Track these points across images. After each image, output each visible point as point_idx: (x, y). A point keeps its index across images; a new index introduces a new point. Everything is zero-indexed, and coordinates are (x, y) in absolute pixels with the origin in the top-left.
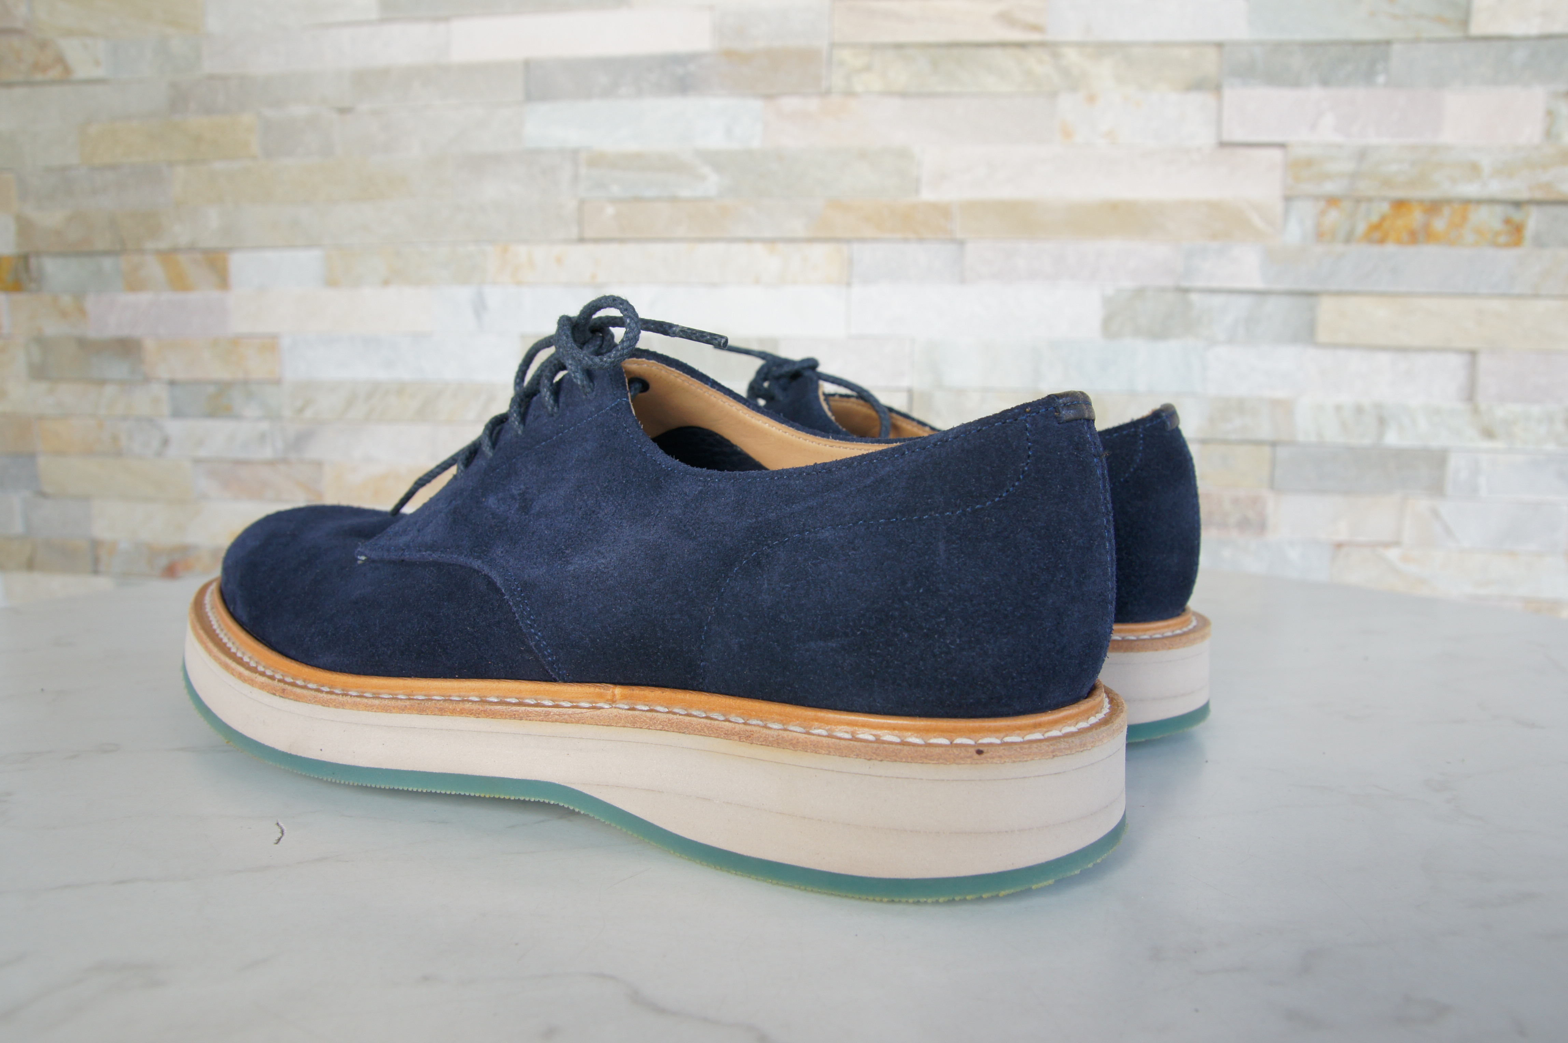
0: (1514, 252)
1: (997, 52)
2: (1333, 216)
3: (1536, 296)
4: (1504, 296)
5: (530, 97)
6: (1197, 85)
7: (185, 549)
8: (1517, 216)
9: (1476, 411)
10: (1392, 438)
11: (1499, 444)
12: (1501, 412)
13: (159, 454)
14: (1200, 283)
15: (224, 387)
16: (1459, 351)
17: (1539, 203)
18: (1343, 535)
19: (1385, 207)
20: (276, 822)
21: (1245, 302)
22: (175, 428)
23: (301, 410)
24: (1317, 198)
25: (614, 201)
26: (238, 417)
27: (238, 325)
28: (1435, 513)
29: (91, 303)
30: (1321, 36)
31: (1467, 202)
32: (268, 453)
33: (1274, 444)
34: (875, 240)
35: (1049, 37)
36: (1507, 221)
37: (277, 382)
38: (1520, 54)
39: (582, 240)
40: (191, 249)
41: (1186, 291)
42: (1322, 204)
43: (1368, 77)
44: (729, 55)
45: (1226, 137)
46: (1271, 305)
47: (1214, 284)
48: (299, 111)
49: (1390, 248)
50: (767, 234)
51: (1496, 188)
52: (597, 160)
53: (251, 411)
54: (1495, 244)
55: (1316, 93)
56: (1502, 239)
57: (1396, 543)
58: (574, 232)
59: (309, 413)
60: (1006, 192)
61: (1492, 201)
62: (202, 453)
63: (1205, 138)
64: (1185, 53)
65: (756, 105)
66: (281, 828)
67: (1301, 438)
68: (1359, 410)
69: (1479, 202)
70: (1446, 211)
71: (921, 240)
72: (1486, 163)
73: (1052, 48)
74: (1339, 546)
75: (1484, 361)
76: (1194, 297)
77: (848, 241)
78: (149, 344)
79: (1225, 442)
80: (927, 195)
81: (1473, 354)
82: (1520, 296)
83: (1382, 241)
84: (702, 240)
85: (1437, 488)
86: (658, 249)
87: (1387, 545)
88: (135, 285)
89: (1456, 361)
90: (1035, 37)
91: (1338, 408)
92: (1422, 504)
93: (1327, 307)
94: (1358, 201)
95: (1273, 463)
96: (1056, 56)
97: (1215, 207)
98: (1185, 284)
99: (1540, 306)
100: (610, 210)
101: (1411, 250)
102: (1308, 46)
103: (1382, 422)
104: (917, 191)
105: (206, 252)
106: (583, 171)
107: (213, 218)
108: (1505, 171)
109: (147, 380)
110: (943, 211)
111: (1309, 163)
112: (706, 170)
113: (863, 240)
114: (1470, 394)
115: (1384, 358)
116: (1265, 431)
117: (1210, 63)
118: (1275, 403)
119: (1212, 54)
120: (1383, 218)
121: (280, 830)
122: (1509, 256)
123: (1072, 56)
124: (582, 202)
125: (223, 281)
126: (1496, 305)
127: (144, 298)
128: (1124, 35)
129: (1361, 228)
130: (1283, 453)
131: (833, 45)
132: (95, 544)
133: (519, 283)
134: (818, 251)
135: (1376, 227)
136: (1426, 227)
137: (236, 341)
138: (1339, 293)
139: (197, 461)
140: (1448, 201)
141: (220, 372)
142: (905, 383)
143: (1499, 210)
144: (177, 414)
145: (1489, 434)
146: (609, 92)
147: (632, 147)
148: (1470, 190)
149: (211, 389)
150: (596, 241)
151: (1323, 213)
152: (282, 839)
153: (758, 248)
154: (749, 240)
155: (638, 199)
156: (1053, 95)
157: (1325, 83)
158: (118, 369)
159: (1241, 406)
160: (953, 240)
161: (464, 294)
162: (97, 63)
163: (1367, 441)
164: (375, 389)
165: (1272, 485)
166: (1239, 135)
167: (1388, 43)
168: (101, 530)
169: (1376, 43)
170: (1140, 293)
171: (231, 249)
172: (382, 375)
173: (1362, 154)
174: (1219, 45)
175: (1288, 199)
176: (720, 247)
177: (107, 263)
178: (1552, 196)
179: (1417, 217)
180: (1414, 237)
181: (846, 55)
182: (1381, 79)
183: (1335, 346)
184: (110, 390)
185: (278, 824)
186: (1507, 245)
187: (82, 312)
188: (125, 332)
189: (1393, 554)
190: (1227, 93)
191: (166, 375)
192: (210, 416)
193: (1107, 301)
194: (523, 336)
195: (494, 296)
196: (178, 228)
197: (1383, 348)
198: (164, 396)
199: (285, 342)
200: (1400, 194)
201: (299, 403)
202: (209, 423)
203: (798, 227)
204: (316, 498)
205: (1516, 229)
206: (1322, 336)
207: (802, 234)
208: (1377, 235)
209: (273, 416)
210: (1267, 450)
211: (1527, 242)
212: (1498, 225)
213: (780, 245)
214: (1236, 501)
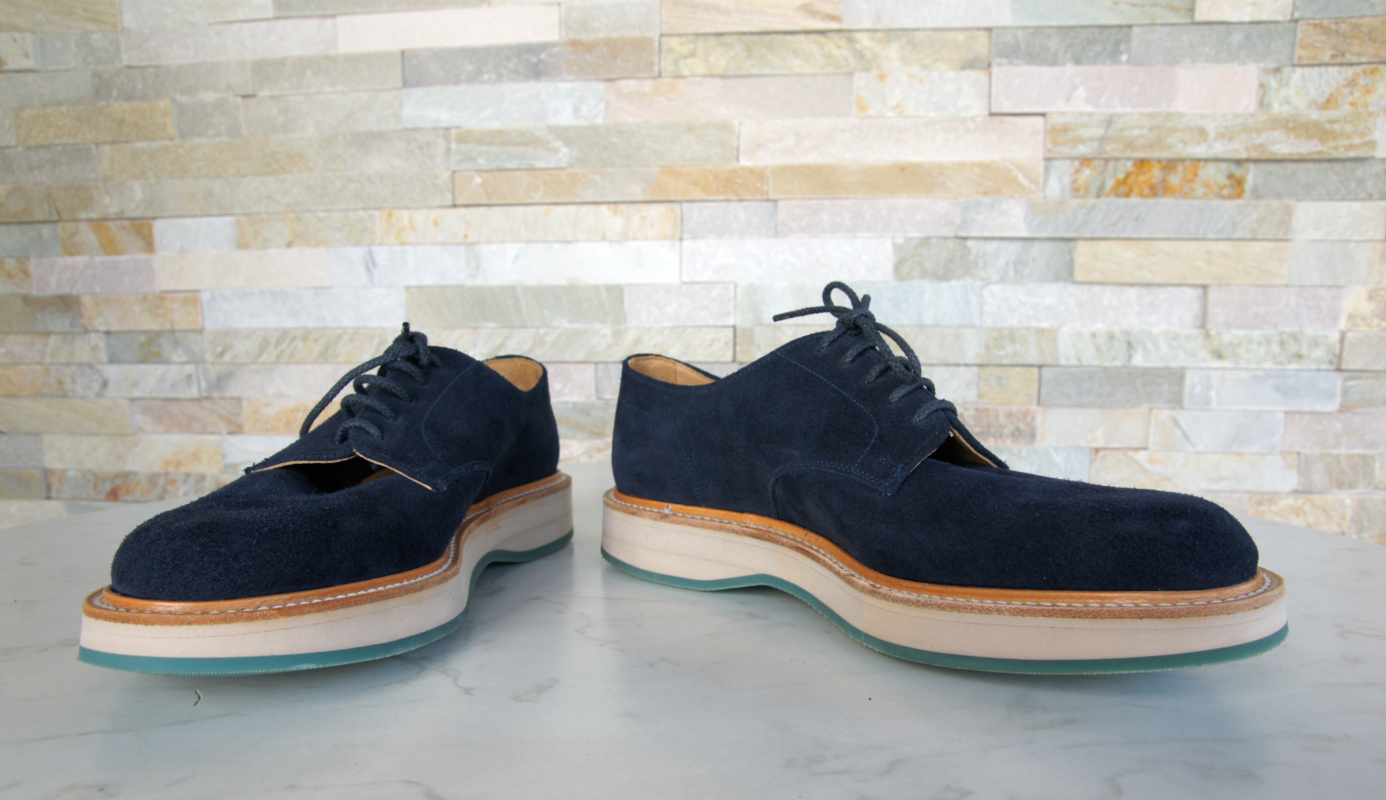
0: (1237, 202)
1: (802, 38)
2: (1087, 172)
3: (1254, 239)
4: (1228, 239)
5: (406, 84)
6: (970, 65)
7: (126, 475)
8: (1238, 172)
9: (1207, 336)
10: (1138, 360)
11: (1227, 364)
12: (1227, 337)
13: (99, 395)
14: (976, 233)
15: (154, 336)
16: (1193, 286)
17: (1255, 161)
18: (1100, 443)
19: (1129, 164)
21: (1015, 246)
22: (111, 372)
23: (221, 354)
24: (1072, 159)
25: (480, 171)
26: (167, 362)
27: (164, 283)
28: (1176, 422)
29: (32, 265)
30: (1073, 22)
31: (1197, 161)
32: (194, 392)
33: (1040, 367)
34: (702, 201)
35: (844, 26)
36: (1230, 176)
37: (201, 331)
38: (1237, 37)
39: (455, 206)
40: (119, 217)
41: (964, 239)
42: (1077, 164)
43: (1114, 56)
44: (574, 44)
45: (994, 110)
46: (1036, 249)
47: (986, 234)
48: (209, 97)
49: (1134, 200)
50: (611, 198)
51: (1219, 149)
52: (465, 137)
53: (178, 356)
54: (1222, 197)
55: (1070, 69)
56: (1226, 192)
57: (1145, 449)
58: (448, 199)
59: (227, 358)
60: (811, 159)
61: (1217, 160)
62: (137, 393)
63: (978, 109)
64: (961, 37)
65: (600, 87)
67: (1063, 361)
68: (1111, 337)
69: (1207, 160)
70: (1180, 168)
71: (740, 200)
72: (1211, 128)
73: (847, 34)
74: (1097, 450)
75: (1213, 294)
76: (970, 244)
77: (680, 202)
78: (87, 300)
79: (1000, 365)
80: (745, 162)
81: (1205, 288)
82: (1241, 240)
83: (1127, 194)
84: (557, 203)
85: (1177, 401)
86: (520, 211)
87: (1137, 449)
88: (71, 250)
89: (1191, 295)
90: (834, 25)
91: (1094, 335)
92: (1164, 414)
93: (1082, 250)
94: (1107, 160)
95: (1040, 382)
96: (850, 41)
97: (986, 167)
98: (962, 234)
99: (1258, 247)
100: (478, 180)
101: (1151, 201)
102: (1062, 30)
103: (1130, 346)
104: (737, 159)
105: (133, 219)
106: (454, 146)
107: (138, 191)
108: (1227, 134)
109: (86, 331)
110: (759, 174)
111: (1065, 129)
112: (558, 144)
113: (692, 201)
114: (1203, 322)
115: (1132, 293)
116: (1032, 356)
117: (981, 45)
118: (1041, 332)
119: (983, 37)
120: (1128, 175)
122: (1231, 205)
123: (864, 40)
124: (454, 173)
125: (149, 246)
126: (1221, 246)
127: (81, 260)
128: (908, 24)
129: (1110, 183)
130: (1048, 374)
131: (662, 35)
132: (47, 473)
133: (403, 244)
134: (654, 211)
135: (1124, 182)
136: (1164, 182)
137: (163, 296)
138: (1092, 239)
139: (132, 400)
140: (1182, 160)
141: (150, 324)
142: (731, 322)
143: (1223, 166)
144: (113, 360)
145: (1218, 355)
146: (473, 78)
147: (496, 125)
148: (1199, 150)
149: (143, 338)
150: (467, 206)
151: (1077, 171)
153: (603, 208)
154: (595, 203)
155: (500, 170)
156: (850, 74)
157: (1077, 61)
158: (60, 323)
159: (1012, 335)
160: (768, 200)
161: (357, 253)
162: (27, 55)
163: (1118, 363)
164: (283, 336)
165: (1040, 401)
166: (1006, 107)
167: (1130, 27)
168: (51, 461)
169: (1120, 27)
170: (926, 241)
171: (155, 218)
172: (289, 323)
173: (1109, 122)
174: (989, 30)
175: (1047, 160)
176: (572, 208)
177: (46, 230)
178: (1266, 156)
179: (1156, 174)
180: (1154, 191)
181: (673, 42)
182: (1124, 57)
183: (1090, 283)
184: (53, 340)
186: (1230, 197)
187: (26, 273)
188: (65, 290)
189: (1141, 456)
190: (995, 70)
191: (103, 328)
192: (143, 361)
193: (898, 249)
194: (407, 288)
195: (382, 254)
196: (107, 200)
197: (1132, 285)
198: (102, 344)
199: (205, 297)
200: (1141, 155)
201: (219, 349)
202: (142, 367)
203: (637, 191)
204: (237, 429)
205: (1238, 184)
206: (1079, 275)
207: (641, 197)
208: (1123, 189)
209: (197, 360)
210: (1035, 370)
211: (1247, 194)
212: (1223, 180)
213: (622, 207)
214: (1009, 415)
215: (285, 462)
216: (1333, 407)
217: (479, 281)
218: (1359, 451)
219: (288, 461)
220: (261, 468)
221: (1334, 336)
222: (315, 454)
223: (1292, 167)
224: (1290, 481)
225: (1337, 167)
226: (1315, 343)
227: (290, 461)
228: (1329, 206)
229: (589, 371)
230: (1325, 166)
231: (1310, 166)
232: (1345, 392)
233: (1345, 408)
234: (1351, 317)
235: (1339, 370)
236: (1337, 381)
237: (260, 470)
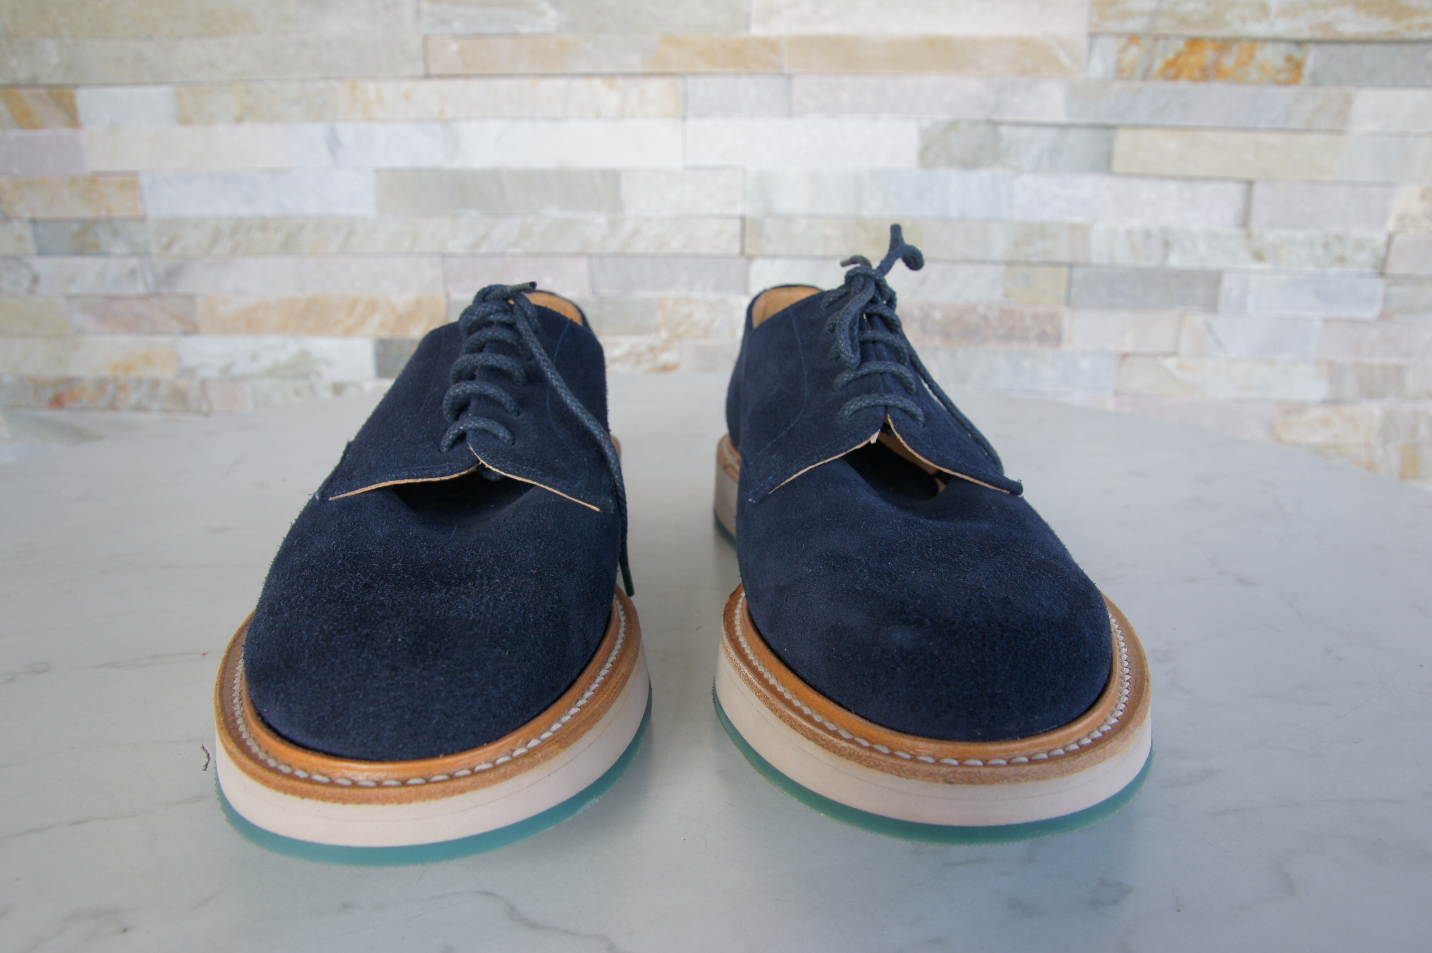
0: (1293, 90)
2: (1133, 52)
3: (1308, 131)
4: (1280, 130)
7: (69, 381)
8: (1297, 54)
9: (1249, 236)
10: (1175, 261)
11: (1267, 266)
12: (1270, 237)
13: (31, 291)
14: (1009, 117)
15: (88, 226)
16: (1238, 181)
17: (1318, 42)
18: (1128, 347)
19: (1180, 45)
20: (201, 746)
21: (1050, 134)
22: (42, 265)
23: (168, 246)
24: (1119, 35)
25: (456, 37)
26: (106, 254)
27: (95, 163)
28: (1209, 328)
31: (1255, 41)
32: (140, 288)
33: (1071, 266)
34: (708, 74)
36: (1289, 59)
37: (142, 219)
39: (427, 76)
40: (32, 84)
41: (994, 124)
42: (1123, 41)
46: (1073, 137)
47: (1022, 118)
49: (1183, 84)
50: (606, 70)
51: (1282, 27)
53: (118, 248)
54: (1276, 82)
56: (1283, 77)
57: (1174, 354)
58: (420, 69)
59: (176, 249)
60: (830, 28)
61: (1276, 40)
62: (74, 290)
66: (206, 752)
67: (1095, 260)
68: (1147, 235)
69: (1265, 41)
70: (1235, 49)
71: (751, 74)
72: (1274, 3)
74: (1125, 356)
75: (1259, 191)
76: (1004, 130)
77: (683, 75)
79: (1028, 264)
80: (757, 30)
81: (1250, 183)
82: (1295, 131)
83: (1176, 77)
84: (544, 76)
85: (1212, 306)
86: (502, 84)
87: (1166, 355)
89: (1235, 190)
91: (1129, 233)
92: (1197, 319)
93: (1123, 140)
94: (1156, 38)
95: (1070, 283)
97: (1024, 44)
98: (995, 117)
99: (1312, 140)
100: (454, 47)
101: (1201, 87)
103: (1167, 245)
104: (747, 27)
105: (50, 87)
106: (425, 7)
107: (52, 53)
108: (1290, 11)
109: (8, 218)
110: (772, 46)
111: (1114, 1)
112: (545, 6)
113: (696, 74)
114: (1245, 221)
115: (1172, 187)
116: (1063, 254)
118: (1074, 228)
120: (1178, 55)
121: (206, 755)
122: (1287, 93)
124: (426, 39)
125: (73, 119)
126: (1273, 138)
129: (1158, 64)
130: (1079, 273)
133: (370, 120)
134: (655, 87)
135: (1171, 64)
136: (1217, 63)
137: (95, 179)
138: (1135, 127)
139: (70, 298)
140: (1237, 40)
141: (82, 211)
142: (738, 211)
143: (1282, 48)
144: (42, 252)
145: (1258, 256)
148: (1258, 29)
149: (76, 227)
150: (442, 77)
151: (1124, 50)
152: (209, 765)
153: (597, 82)
154: (588, 76)
155: (479, 35)
159: (1043, 231)
160: (781, 74)
161: (317, 131)
163: (1153, 263)
164: (239, 225)
165: (1068, 302)
170: (954, 125)
171: (76, 86)
172: (244, 211)
175: (1093, 36)
176: (561, 83)
178: (1331, 36)
179: (1208, 55)
180: (1205, 75)
183: (1129, 175)
185: (203, 748)
186: (1287, 83)
189: (1170, 363)
191: (27, 215)
192: (79, 252)
193: (924, 133)
194: (378, 171)
195: (347, 133)
196: (14, 62)
197: (1172, 178)
198: (27, 233)
199: (145, 180)
200: (1195, 32)
201: (165, 240)
202: (78, 261)
203: (634, 62)
204: (191, 329)
205: (1296, 67)
206: (1118, 166)
207: (638, 68)
208: (1172, 71)
209: (141, 253)
210: (1064, 271)
211: (1305, 80)
212: (1280, 63)
213: (619, 82)
214: (1036, 317)
215: (379, 482)
216: (1371, 313)
217: (458, 163)
218: (1393, 360)
219: (383, 482)
220: (343, 493)
221: (1381, 238)
222: (424, 470)
223: (1356, 49)
224: (1319, 390)
225: (1407, 50)
226: (1360, 245)
227: (386, 481)
228: (1391, 95)
229: (582, 266)
230: (1393, 48)
231: (1377, 48)
232: (1386, 299)
233: (1384, 316)
234: (1401, 218)
235: (1382, 274)
236: (1379, 286)
237: (342, 496)
